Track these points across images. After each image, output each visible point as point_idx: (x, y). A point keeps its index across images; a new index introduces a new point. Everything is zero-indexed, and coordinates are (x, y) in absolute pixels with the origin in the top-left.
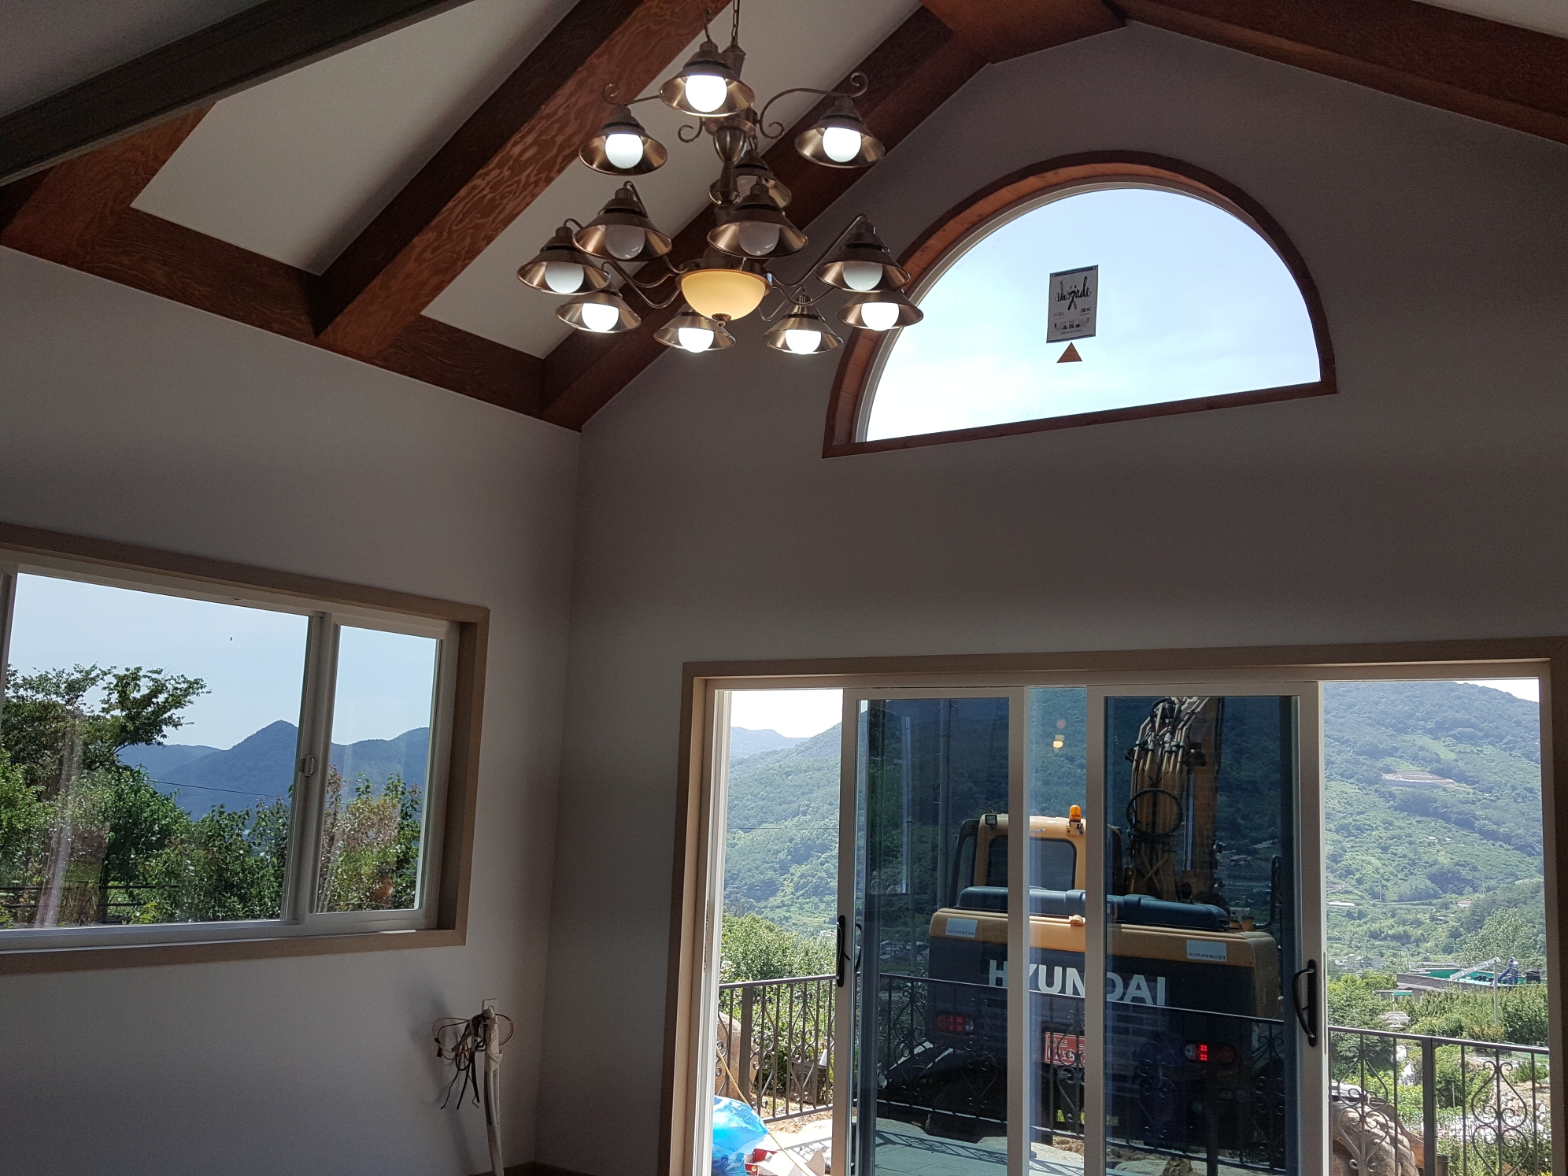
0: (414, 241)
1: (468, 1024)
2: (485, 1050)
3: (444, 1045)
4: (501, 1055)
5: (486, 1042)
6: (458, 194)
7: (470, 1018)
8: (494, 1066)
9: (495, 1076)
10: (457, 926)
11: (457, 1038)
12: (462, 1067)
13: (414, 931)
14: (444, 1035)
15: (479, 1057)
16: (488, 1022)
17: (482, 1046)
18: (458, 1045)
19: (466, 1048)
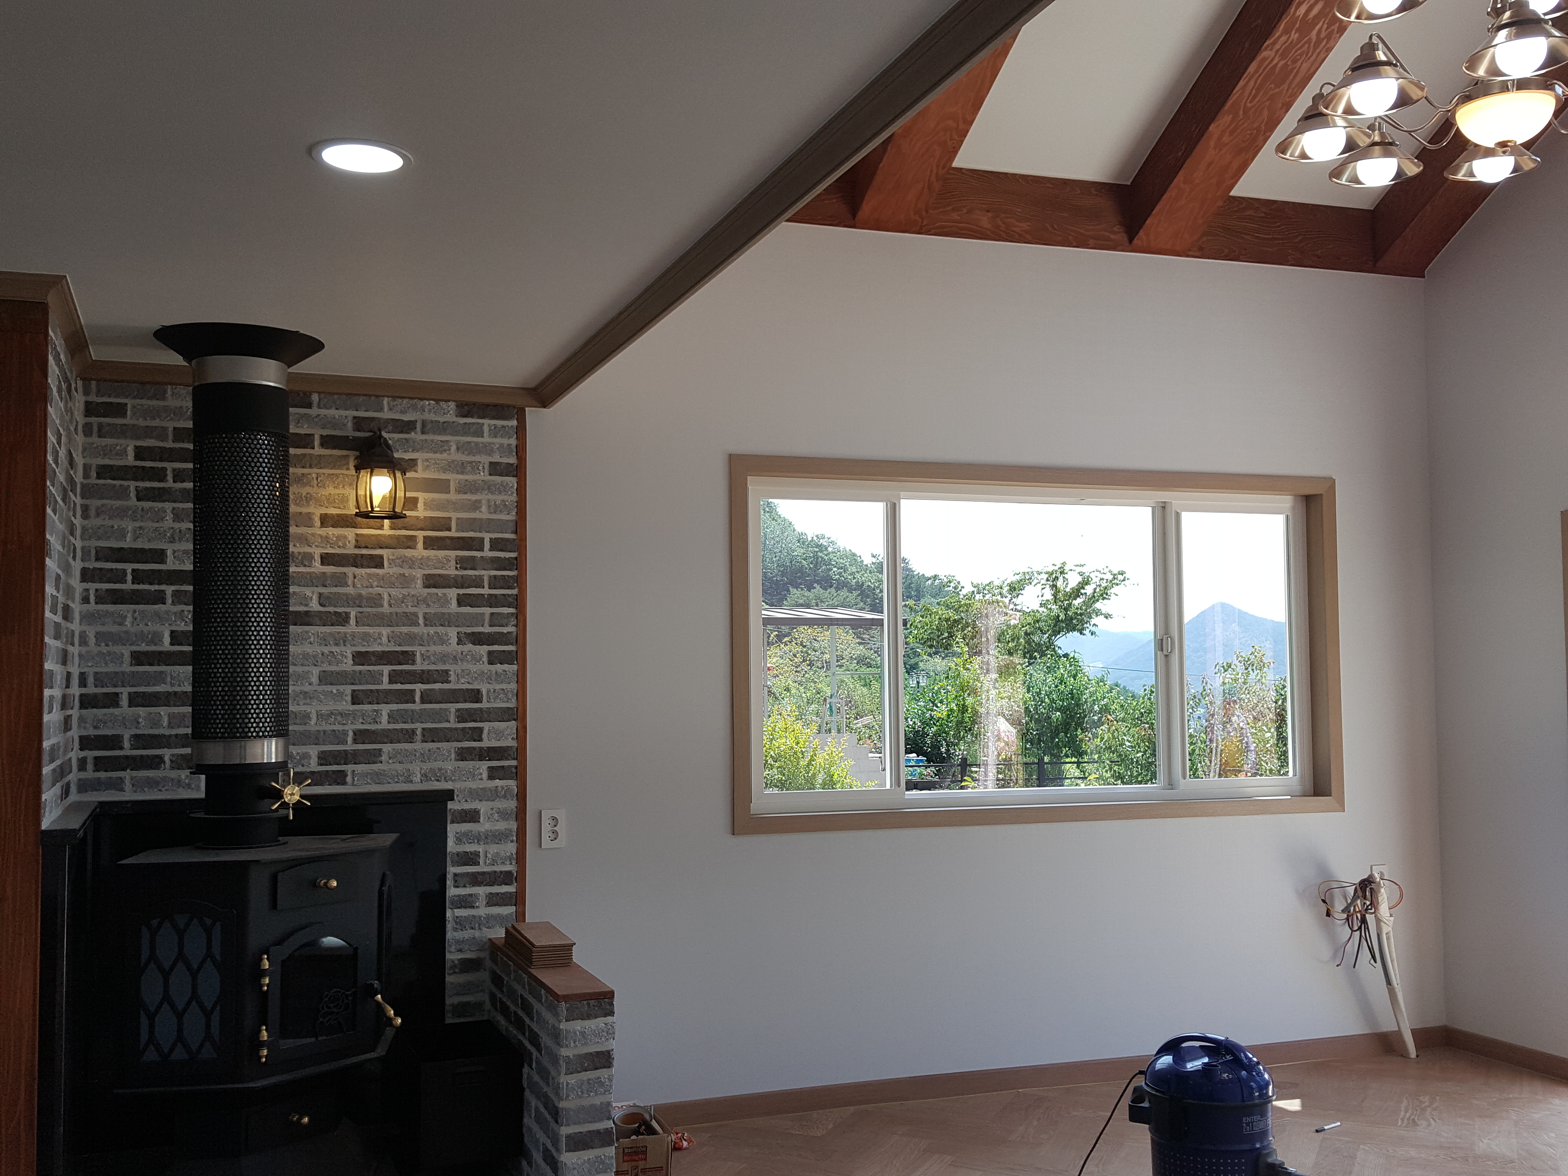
0: (1211, 128)
1: (1356, 888)
2: (1374, 913)
3: (1333, 906)
4: (1392, 919)
5: (1374, 904)
6: (1248, 71)
7: (1357, 881)
8: (1385, 929)
9: (1388, 939)
10: (1333, 794)
11: (1347, 901)
12: (1356, 928)
13: (1289, 797)
14: (1332, 897)
15: (1370, 918)
16: (1373, 886)
17: (1371, 909)
18: (1349, 906)
19: (1357, 910)
